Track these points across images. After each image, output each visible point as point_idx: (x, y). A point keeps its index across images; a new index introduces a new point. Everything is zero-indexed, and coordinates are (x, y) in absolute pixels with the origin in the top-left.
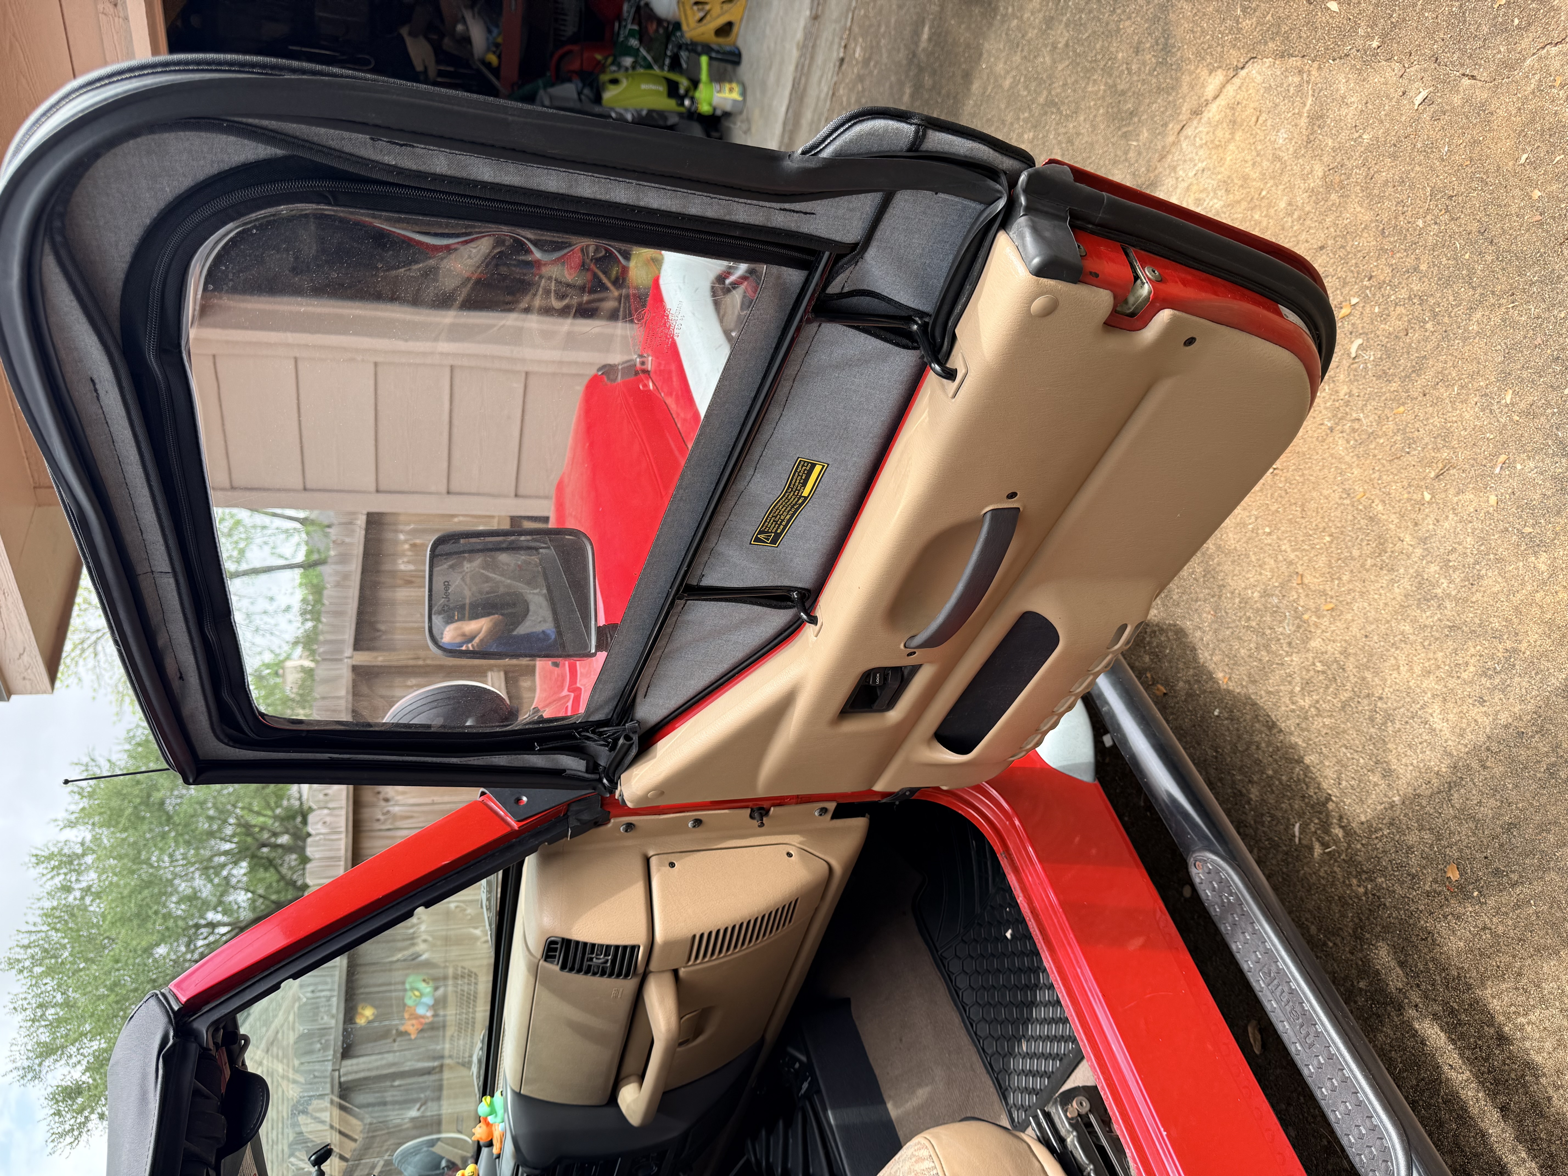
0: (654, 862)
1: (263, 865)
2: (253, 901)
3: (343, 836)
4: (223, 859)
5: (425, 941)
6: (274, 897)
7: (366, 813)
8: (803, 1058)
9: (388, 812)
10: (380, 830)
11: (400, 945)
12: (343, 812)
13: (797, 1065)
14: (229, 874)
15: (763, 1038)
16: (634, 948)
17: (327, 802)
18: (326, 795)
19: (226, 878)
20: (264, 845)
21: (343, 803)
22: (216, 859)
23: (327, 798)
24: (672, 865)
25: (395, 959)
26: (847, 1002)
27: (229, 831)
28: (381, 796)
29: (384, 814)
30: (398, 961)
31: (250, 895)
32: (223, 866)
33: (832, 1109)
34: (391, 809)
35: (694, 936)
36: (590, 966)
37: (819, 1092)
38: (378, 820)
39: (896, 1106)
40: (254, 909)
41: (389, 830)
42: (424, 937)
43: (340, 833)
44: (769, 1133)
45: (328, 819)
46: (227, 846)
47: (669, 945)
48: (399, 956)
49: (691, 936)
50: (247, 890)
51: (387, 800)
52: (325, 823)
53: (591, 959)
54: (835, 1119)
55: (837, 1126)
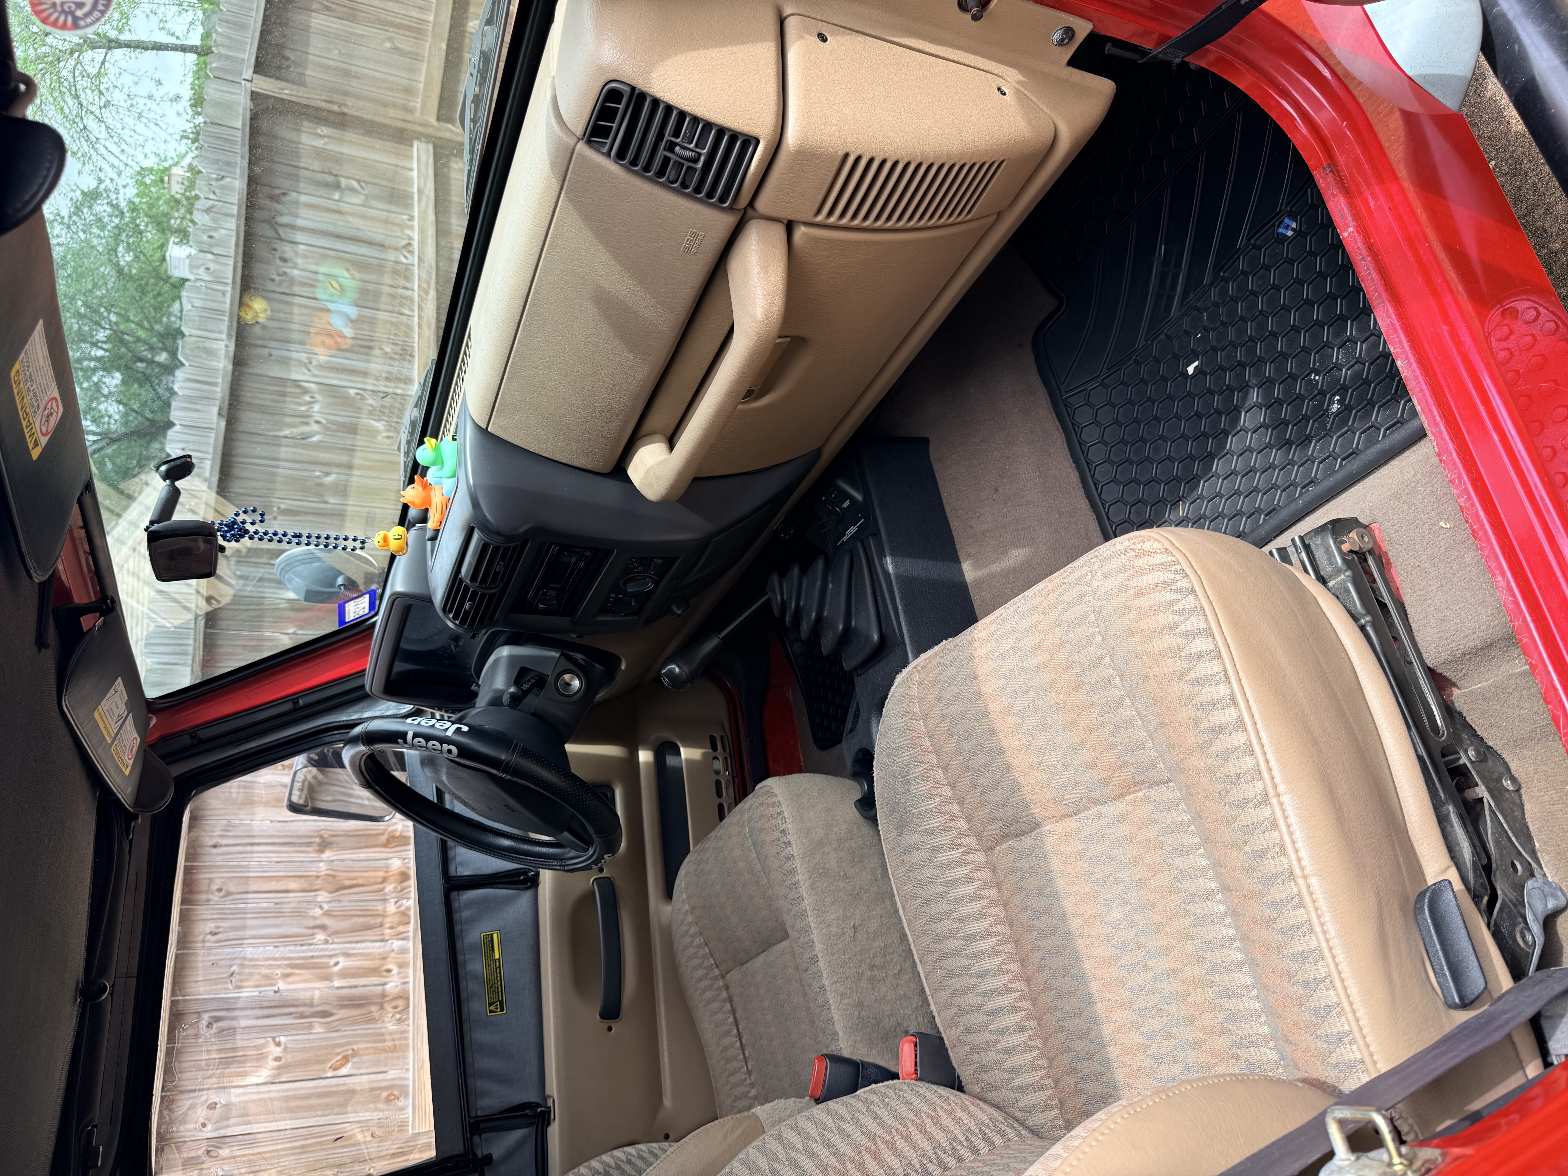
0: (791, 25)
1: (138, 380)
2: (126, 415)
3: (229, 288)
4: (92, 364)
5: (317, 422)
6: (149, 415)
7: (258, 268)
8: (859, 497)
9: (285, 273)
10: (274, 292)
11: (288, 420)
12: (231, 262)
13: (847, 503)
14: (99, 381)
15: (818, 452)
16: (750, 142)
17: (211, 246)
18: (211, 237)
19: (96, 384)
20: (141, 360)
21: (232, 252)
22: (85, 363)
23: (213, 241)
24: (823, 38)
25: (282, 434)
26: (925, 442)
27: (101, 335)
28: (278, 254)
29: (278, 275)
30: (285, 437)
31: (121, 408)
32: (94, 370)
33: (893, 555)
34: (288, 270)
35: (847, 156)
36: (667, 160)
37: (876, 534)
38: (273, 280)
39: (976, 566)
40: (126, 424)
41: (284, 293)
42: (318, 417)
43: (227, 284)
44: (804, 571)
45: (212, 266)
46: (100, 353)
47: (805, 155)
48: (287, 432)
49: (841, 154)
50: (120, 402)
51: (284, 260)
52: (208, 269)
53: (671, 147)
54: (895, 567)
55: (897, 576)
